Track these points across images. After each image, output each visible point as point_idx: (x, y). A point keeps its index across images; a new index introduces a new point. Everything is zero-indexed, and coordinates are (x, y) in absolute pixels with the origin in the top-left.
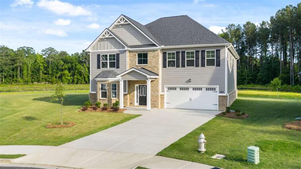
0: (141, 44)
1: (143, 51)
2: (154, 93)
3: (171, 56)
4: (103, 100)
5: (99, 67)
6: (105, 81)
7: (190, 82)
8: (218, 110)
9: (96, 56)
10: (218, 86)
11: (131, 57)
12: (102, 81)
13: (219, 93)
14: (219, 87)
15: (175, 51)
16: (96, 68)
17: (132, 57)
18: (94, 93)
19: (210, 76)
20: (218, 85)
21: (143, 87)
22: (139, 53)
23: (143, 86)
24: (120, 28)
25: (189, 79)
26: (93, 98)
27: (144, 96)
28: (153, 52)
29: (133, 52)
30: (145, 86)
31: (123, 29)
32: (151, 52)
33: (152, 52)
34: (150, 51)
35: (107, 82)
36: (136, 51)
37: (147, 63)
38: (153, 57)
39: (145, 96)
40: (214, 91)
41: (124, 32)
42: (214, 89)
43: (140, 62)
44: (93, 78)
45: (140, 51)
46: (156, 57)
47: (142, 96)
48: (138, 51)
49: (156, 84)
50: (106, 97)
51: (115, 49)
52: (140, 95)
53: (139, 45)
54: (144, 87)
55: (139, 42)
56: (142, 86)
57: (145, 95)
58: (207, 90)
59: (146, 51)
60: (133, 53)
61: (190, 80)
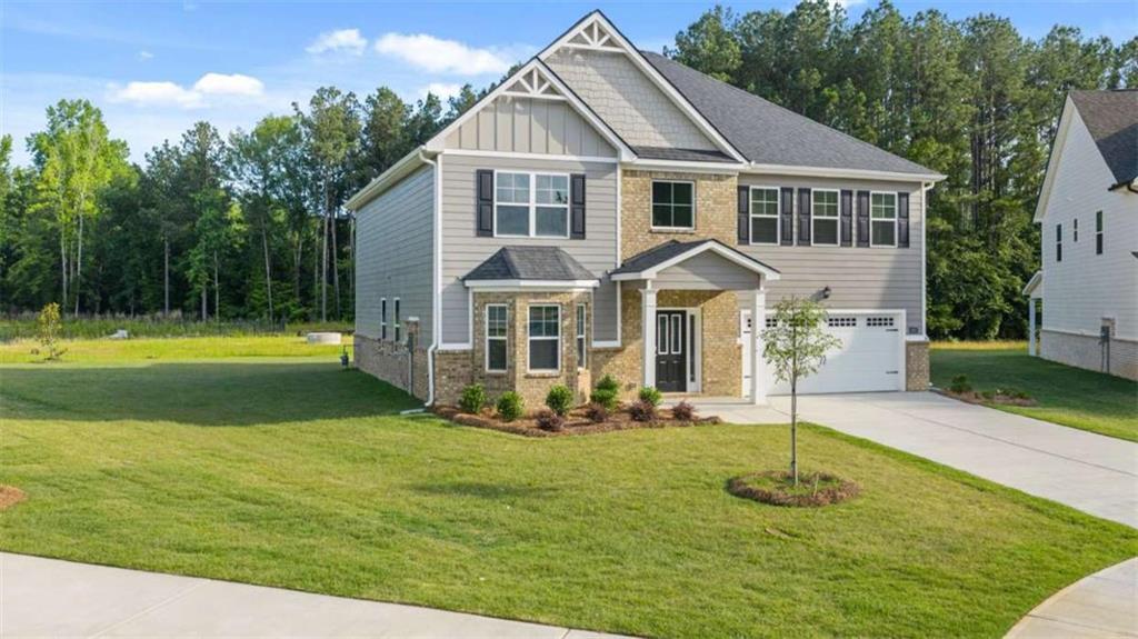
0: (666, 144)
1: (675, 173)
2: (721, 339)
3: (765, 202)
4: (544, 377)
5: (483, 229)
6: (553, 294)
7: (826, 297)
8: (904, 389)
9: (473, 178)
10: (903, 312)
11: (627, 192)
12: (536, 295)
13: (907, 334)
14: (908, 314)
15: (777, 185)
16: (472, 233)
17: (632, 193)
18: (465, 352)
19: (884, 278)
20: (902, 308)
21: (670, 320)
22: (661, 179)
23: (669, 313)
24: (578, 64)
25: (822, 289)
26: (453, 374)
27: (673, 353)
28: (717, 183)
29: (636, 176)
30: (680, 316)
31: (590, 70)
32: (709, 182)
33: (710, 179)
34: (703, 177)
35: (566, 299)
36: (651, 172)
37: (690, 225)
38: (715, 202)
39: (680, 352)
40: (889, 327)
41: (594, 87)
42: (888, 322)
43: (661, 217)
44: (453, 280)
45: (666, 173)
46: (726, 203)
47: (666, 353)
48: (656, 173)
49: (727, 305)
50: (555, 366)
51: (564, 153)
52: (660, 353)
53: (662, 150)
54: (676, 319)
55: (659, 137)
56: (667, 316)
57: (676, 349)
58: (869, 324)
59: (690, 174)
60: (638, 179)
61: (827, 289)
